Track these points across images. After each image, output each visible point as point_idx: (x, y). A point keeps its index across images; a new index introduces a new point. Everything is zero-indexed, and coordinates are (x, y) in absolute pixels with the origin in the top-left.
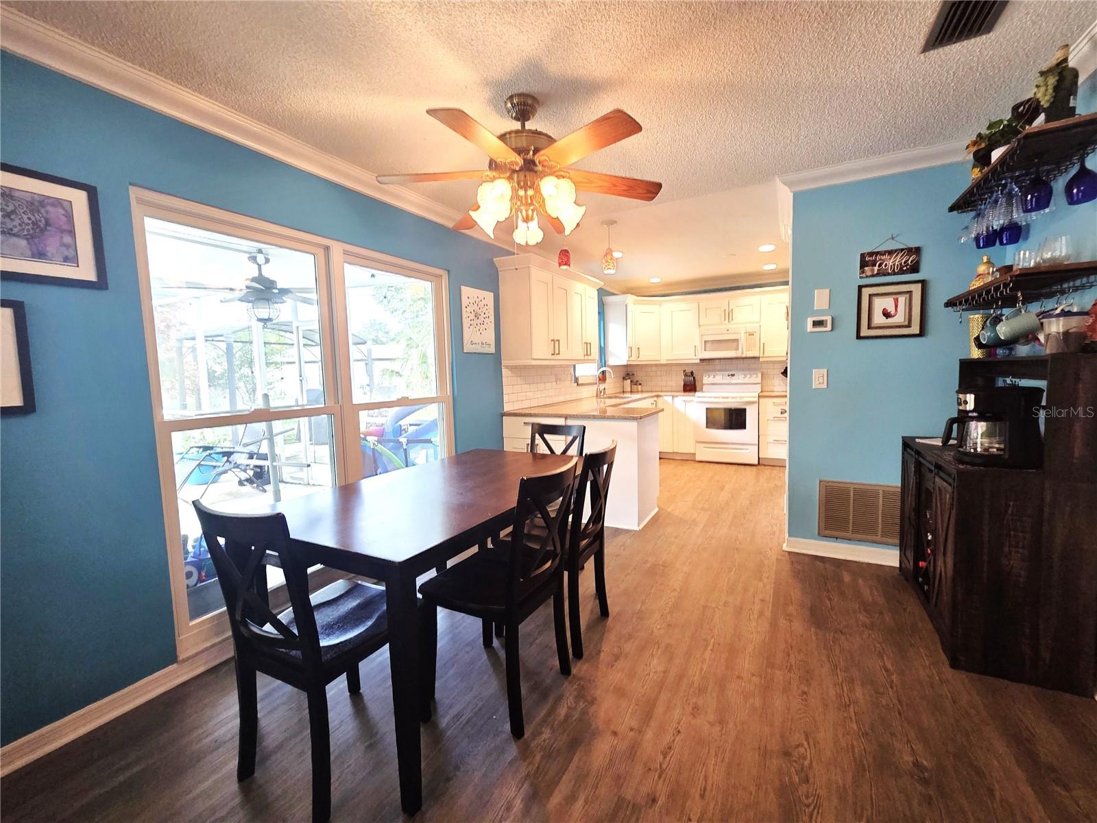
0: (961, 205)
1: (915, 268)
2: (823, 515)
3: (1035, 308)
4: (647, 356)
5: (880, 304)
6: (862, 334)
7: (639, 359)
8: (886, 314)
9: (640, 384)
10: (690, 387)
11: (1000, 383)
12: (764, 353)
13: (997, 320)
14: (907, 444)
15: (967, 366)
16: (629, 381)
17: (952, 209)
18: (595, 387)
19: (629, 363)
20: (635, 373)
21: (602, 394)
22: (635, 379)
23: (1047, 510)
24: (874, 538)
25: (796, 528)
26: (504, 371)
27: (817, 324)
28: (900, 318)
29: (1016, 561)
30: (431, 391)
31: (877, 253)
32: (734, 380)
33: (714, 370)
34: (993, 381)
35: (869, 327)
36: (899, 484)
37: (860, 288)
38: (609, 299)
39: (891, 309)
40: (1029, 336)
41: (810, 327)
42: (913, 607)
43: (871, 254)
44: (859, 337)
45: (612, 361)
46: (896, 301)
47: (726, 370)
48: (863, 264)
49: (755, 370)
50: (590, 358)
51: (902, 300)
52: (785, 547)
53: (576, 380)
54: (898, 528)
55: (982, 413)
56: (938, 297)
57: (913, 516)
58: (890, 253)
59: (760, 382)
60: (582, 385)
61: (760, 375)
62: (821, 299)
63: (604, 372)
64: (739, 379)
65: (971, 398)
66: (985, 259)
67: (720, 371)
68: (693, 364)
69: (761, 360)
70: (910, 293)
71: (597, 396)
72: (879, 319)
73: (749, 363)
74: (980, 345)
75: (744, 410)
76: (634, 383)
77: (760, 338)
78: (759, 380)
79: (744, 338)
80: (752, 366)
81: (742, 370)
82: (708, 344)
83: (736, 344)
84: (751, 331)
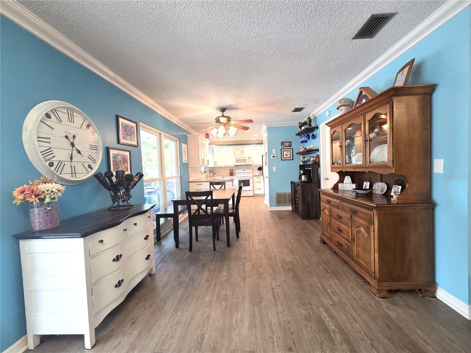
0: (298, 134)
1: (291, 146)
2: (277, 201)
3: (309, 155)
4: (219, 164)
5: (285, 153)
6: (282, 159)
7: (217, 165)
8: (286, 155)
9: (215, 174)
10: (232, 174)
11: (306, 169)
13: (305, 157)
14: (292, 182)
15: (301, 166)
17: (296, 135)
19: (214, 167)
20: (214, 170)
22: (214, 172)
23: (313, 189)
24: (287, 204)
25: (271, 205)
26: (189, 169)
27: (273, 157)
28: (289, 156)
29: (309, 199)
30: (175, 174)
31: (284, 142)
33: (238, 169)
34: (305, 168)
35: (283, 158)
36: (291, 192)
37: (281, 149)
39: (287, 154)
40: (309, 160)
41: (272, 158)
42: (295, 214)
43: (283, 142)
44: (282, 160)
45: (209, 166)
46: (288, 152)
47: (242, 169)
48: (282, 144)
51: (289, 152)
52: (269, 210)
53: (201, 172)
54: (291, 202)
55: (304, 174)
56: (295, 152)
57: (294, 197)
58: (286, 142)
61: (251, 170)
62: (274, 151)
63: (206, 170)
64: (246, 171)
65: (302, 171)
66: (302, 145)
67: (240, 169)
68: (234, 167)
69: (252, 165)
70: (290, 151)
71: (206, 177)
72: (285, 156)
73: (248, 166)
74: (302, 162)
75: (249, 180)
76: (213, 173)
77: (252, 159)
78: (251, 172)
79: (247, 159)
80: (249, 167)
81: (247, 169)
82: (237, 161)
83: (245, 161)
84: (249, 157)
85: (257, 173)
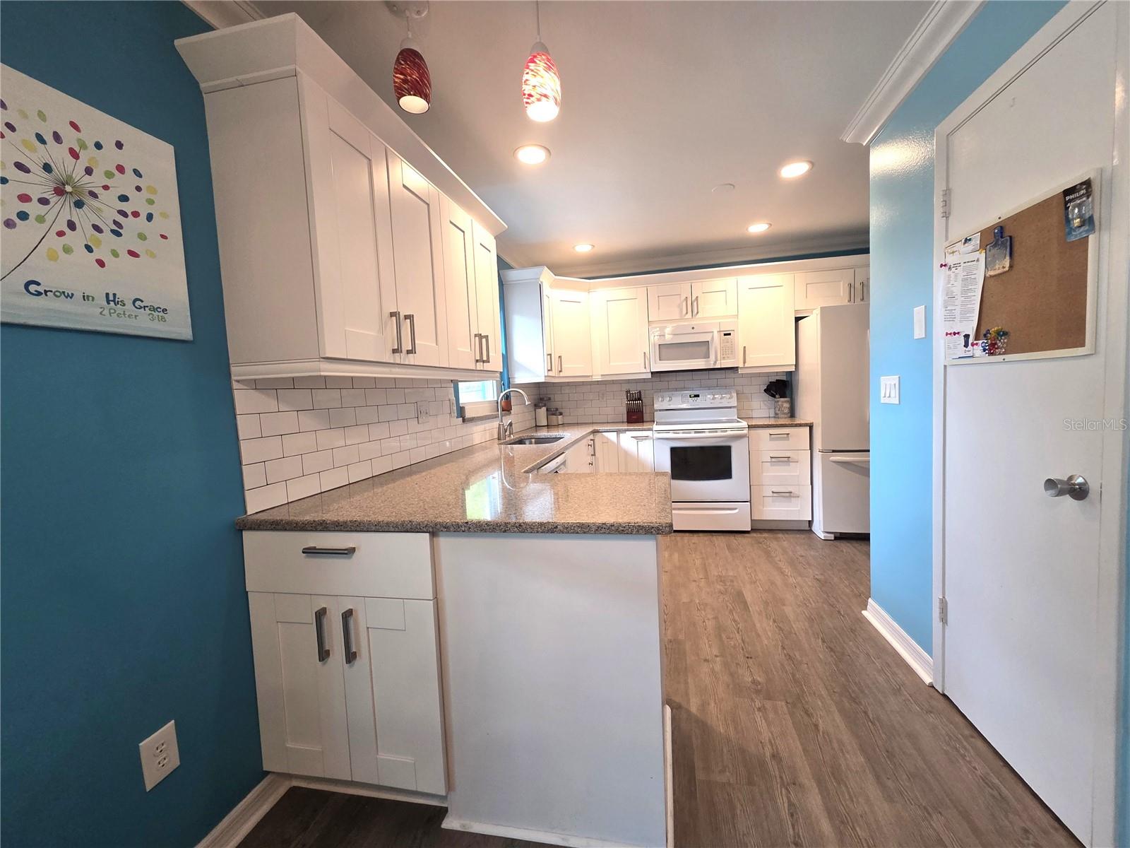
4: (573, 370)
7: (562, 374)
9: (561, 414)
10: (636, 415)
12: (744, 362)
16: (544, 409)
18: (495, 424)
20: (552, 397)
21: (508, 433)
22: (553, 405)
32: (699, 402)
33: (668, 389)
38: (513, 275)
45: (521, 378)
47: (687, 389)
49: (725, 388)
50: (487, 367)
53: (461, 411)
59: (736, 405)
60: (472, 420)
61: (735, 395)
63: (507, 397)
64: (707, 399)
67: (676, 390)
68: (644, 381)
69: (740, 371)
71: (499, 439)
73: (720, 376)
75: (728, 449)
76: (552, 412)
77: (740, 340)
78: (734, 402)
79: (717, 340)
80: (729, 381)
81: (709, 388)
82: (665, 349)
83: (704, 349)
84: (727, 328)
85: (762, 407)
